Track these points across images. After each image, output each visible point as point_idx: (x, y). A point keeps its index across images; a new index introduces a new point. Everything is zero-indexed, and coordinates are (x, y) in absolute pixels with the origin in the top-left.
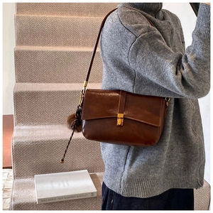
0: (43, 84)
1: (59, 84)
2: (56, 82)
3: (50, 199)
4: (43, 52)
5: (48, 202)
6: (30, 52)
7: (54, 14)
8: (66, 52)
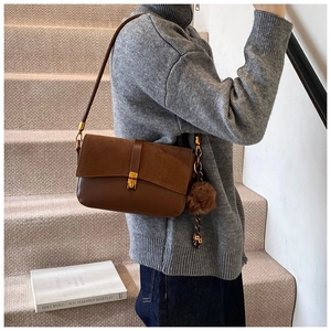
0: (41, 132)
1: (65, 131)
2: (60, 129)
3: (55, 305)
4: (39, 82)
5: (53, 309)
6: (19, 82)
7: (54, 23)
8: (76, 83)
